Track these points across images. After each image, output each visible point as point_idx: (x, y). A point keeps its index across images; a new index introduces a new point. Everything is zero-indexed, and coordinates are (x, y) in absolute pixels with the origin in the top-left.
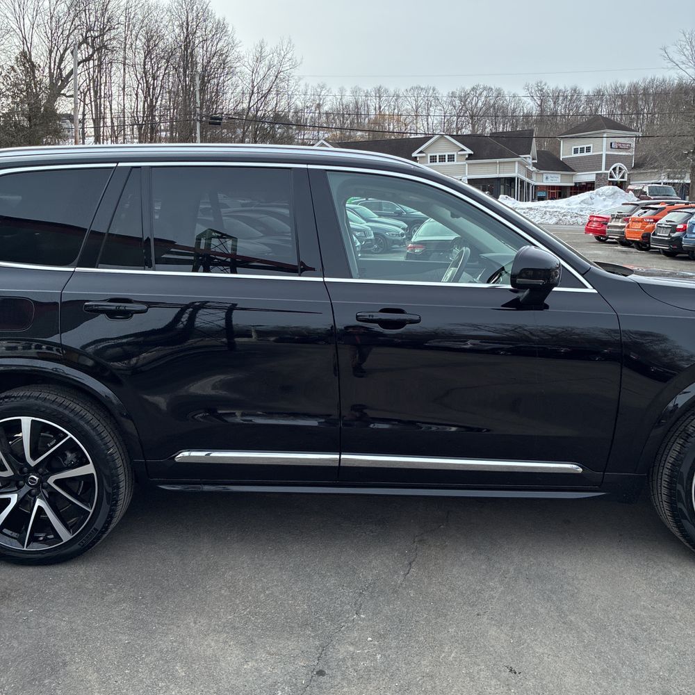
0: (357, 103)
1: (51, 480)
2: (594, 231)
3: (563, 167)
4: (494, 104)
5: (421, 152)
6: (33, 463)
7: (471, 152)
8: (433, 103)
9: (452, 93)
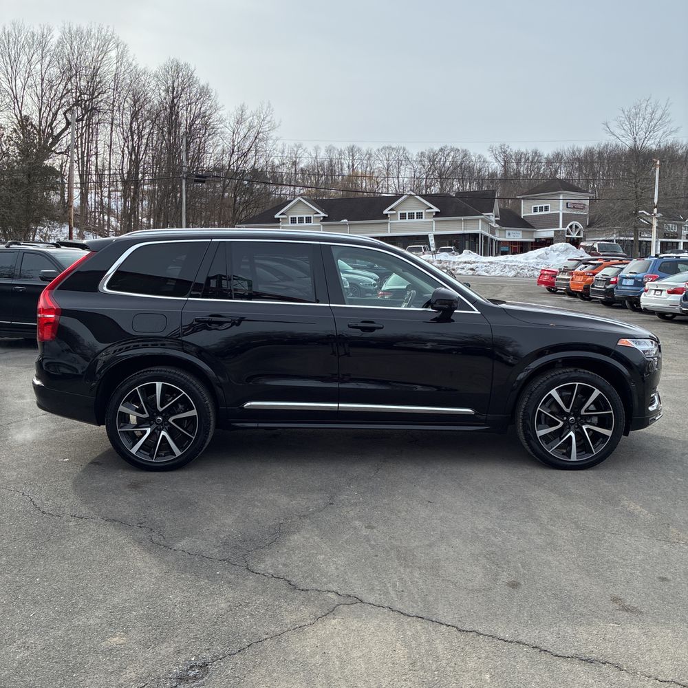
0: (331, 161)
1: (170, 420)
2: (545, 283)
3: (524, 224)
4: (461, 164)
5: (391, 210)
6: (161, 409)
7: (438, 210)
8: (403, 162)
9: (422, 153)
